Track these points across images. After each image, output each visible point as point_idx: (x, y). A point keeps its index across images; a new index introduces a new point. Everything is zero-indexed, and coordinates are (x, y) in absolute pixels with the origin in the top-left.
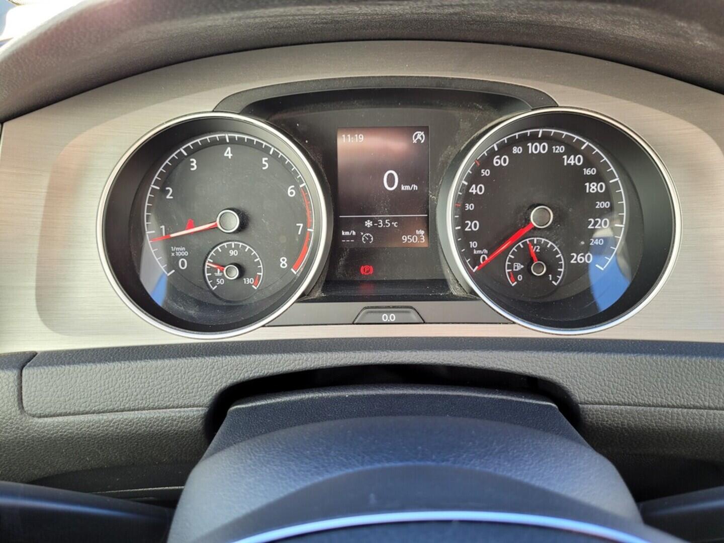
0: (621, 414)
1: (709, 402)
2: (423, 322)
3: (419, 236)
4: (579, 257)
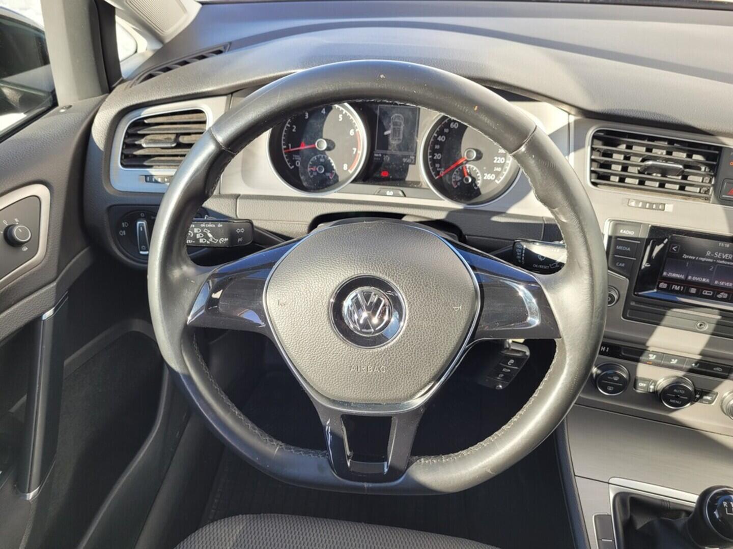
2: (405, 196)
3: (411, 159)
4: (488, 177)
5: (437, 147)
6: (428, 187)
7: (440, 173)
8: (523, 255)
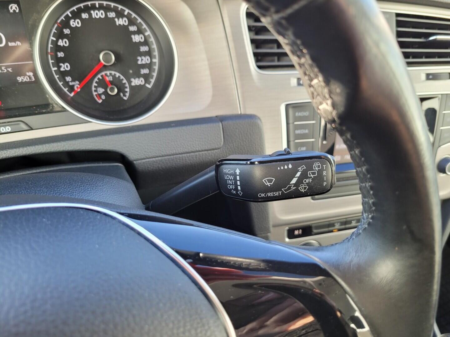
0: (157, 162)
1: (198, 148)
2: (31, 129)
3: (29, 76)
4: (137, 82)
5: (61, 54)
6: (62, 109)
7: (76, 88)
8: (239, 183)
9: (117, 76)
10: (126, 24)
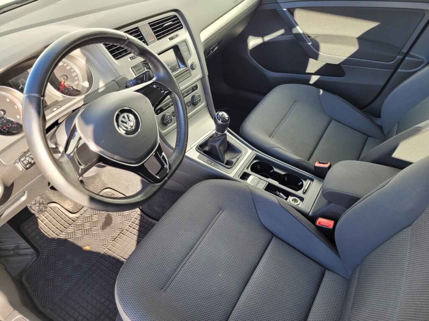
4: (76, 83)
9: (69, 83)
10: (63, 64)
